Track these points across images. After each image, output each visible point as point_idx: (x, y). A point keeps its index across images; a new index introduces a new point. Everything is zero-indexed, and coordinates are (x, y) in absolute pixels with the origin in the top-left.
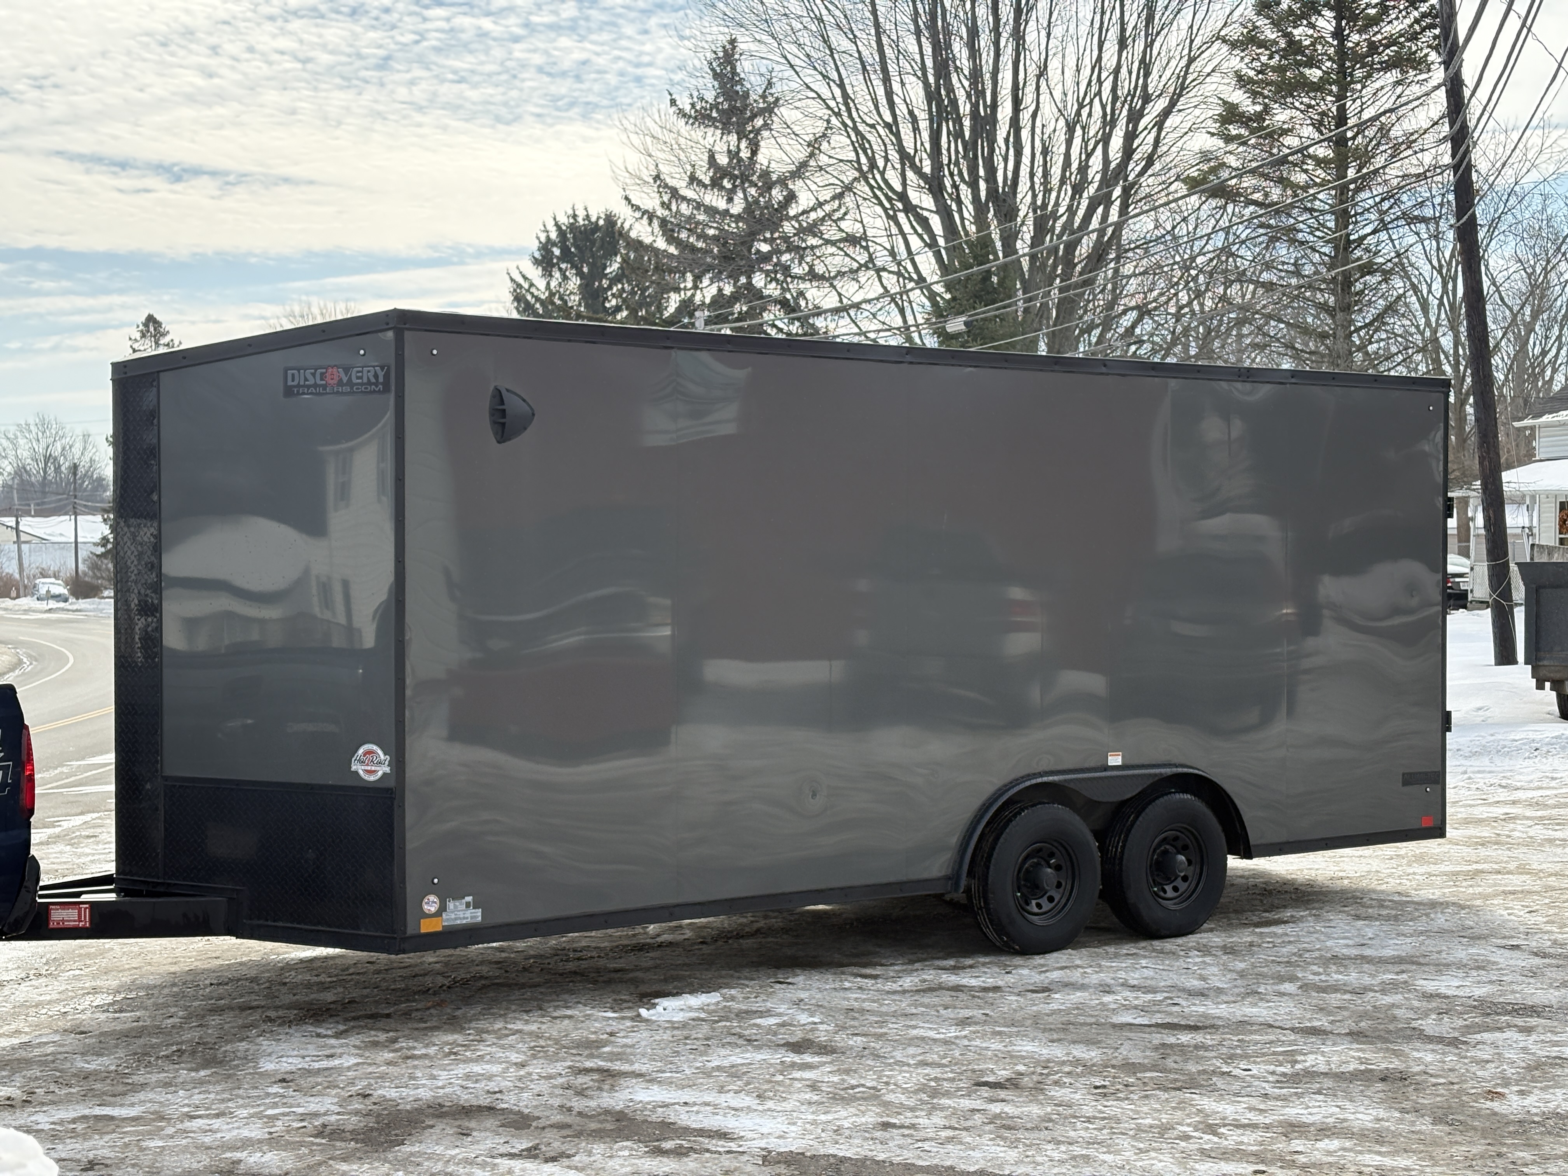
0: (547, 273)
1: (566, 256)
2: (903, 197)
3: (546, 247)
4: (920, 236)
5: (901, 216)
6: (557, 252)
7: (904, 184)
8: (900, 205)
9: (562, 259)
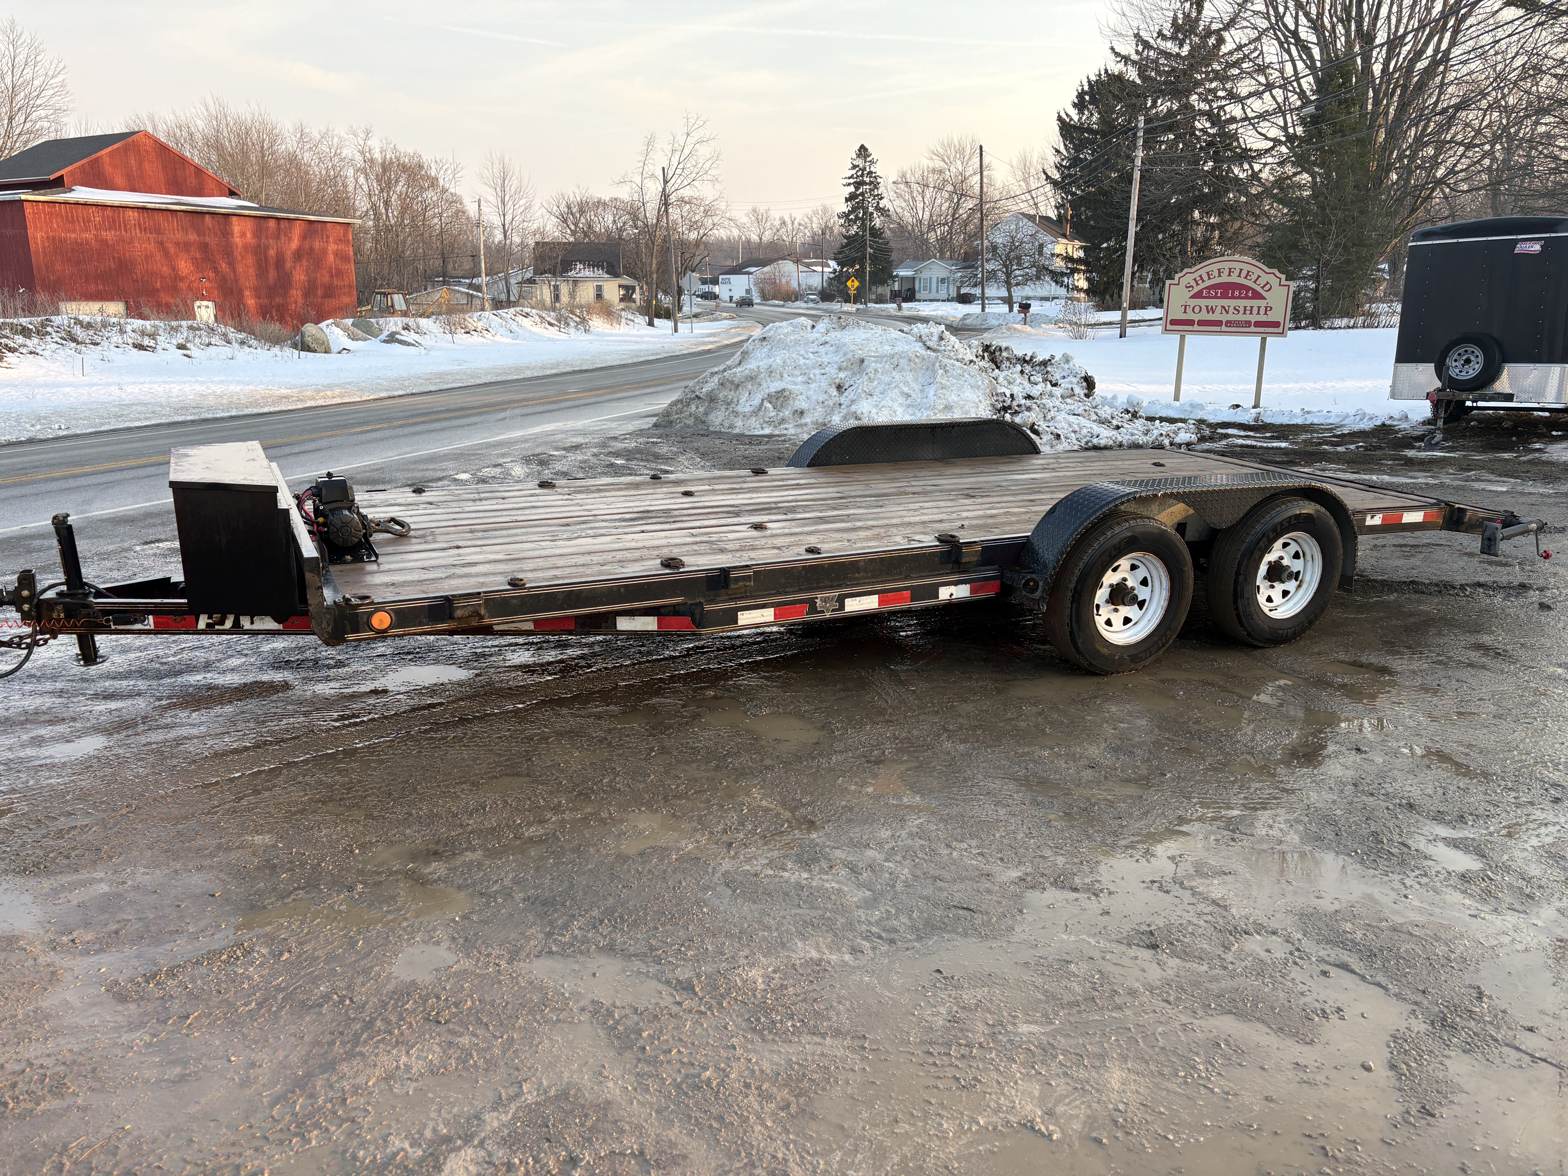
0: (1081, 112)
1: (1093, 101)
2: (1295, 34)
3: (1081, 95)
4: (1304, 61)
5: (1293, 49)
6: (1087, 98)
7: (1297, 24)
8: (1292, 41)
9: (1090, 103)
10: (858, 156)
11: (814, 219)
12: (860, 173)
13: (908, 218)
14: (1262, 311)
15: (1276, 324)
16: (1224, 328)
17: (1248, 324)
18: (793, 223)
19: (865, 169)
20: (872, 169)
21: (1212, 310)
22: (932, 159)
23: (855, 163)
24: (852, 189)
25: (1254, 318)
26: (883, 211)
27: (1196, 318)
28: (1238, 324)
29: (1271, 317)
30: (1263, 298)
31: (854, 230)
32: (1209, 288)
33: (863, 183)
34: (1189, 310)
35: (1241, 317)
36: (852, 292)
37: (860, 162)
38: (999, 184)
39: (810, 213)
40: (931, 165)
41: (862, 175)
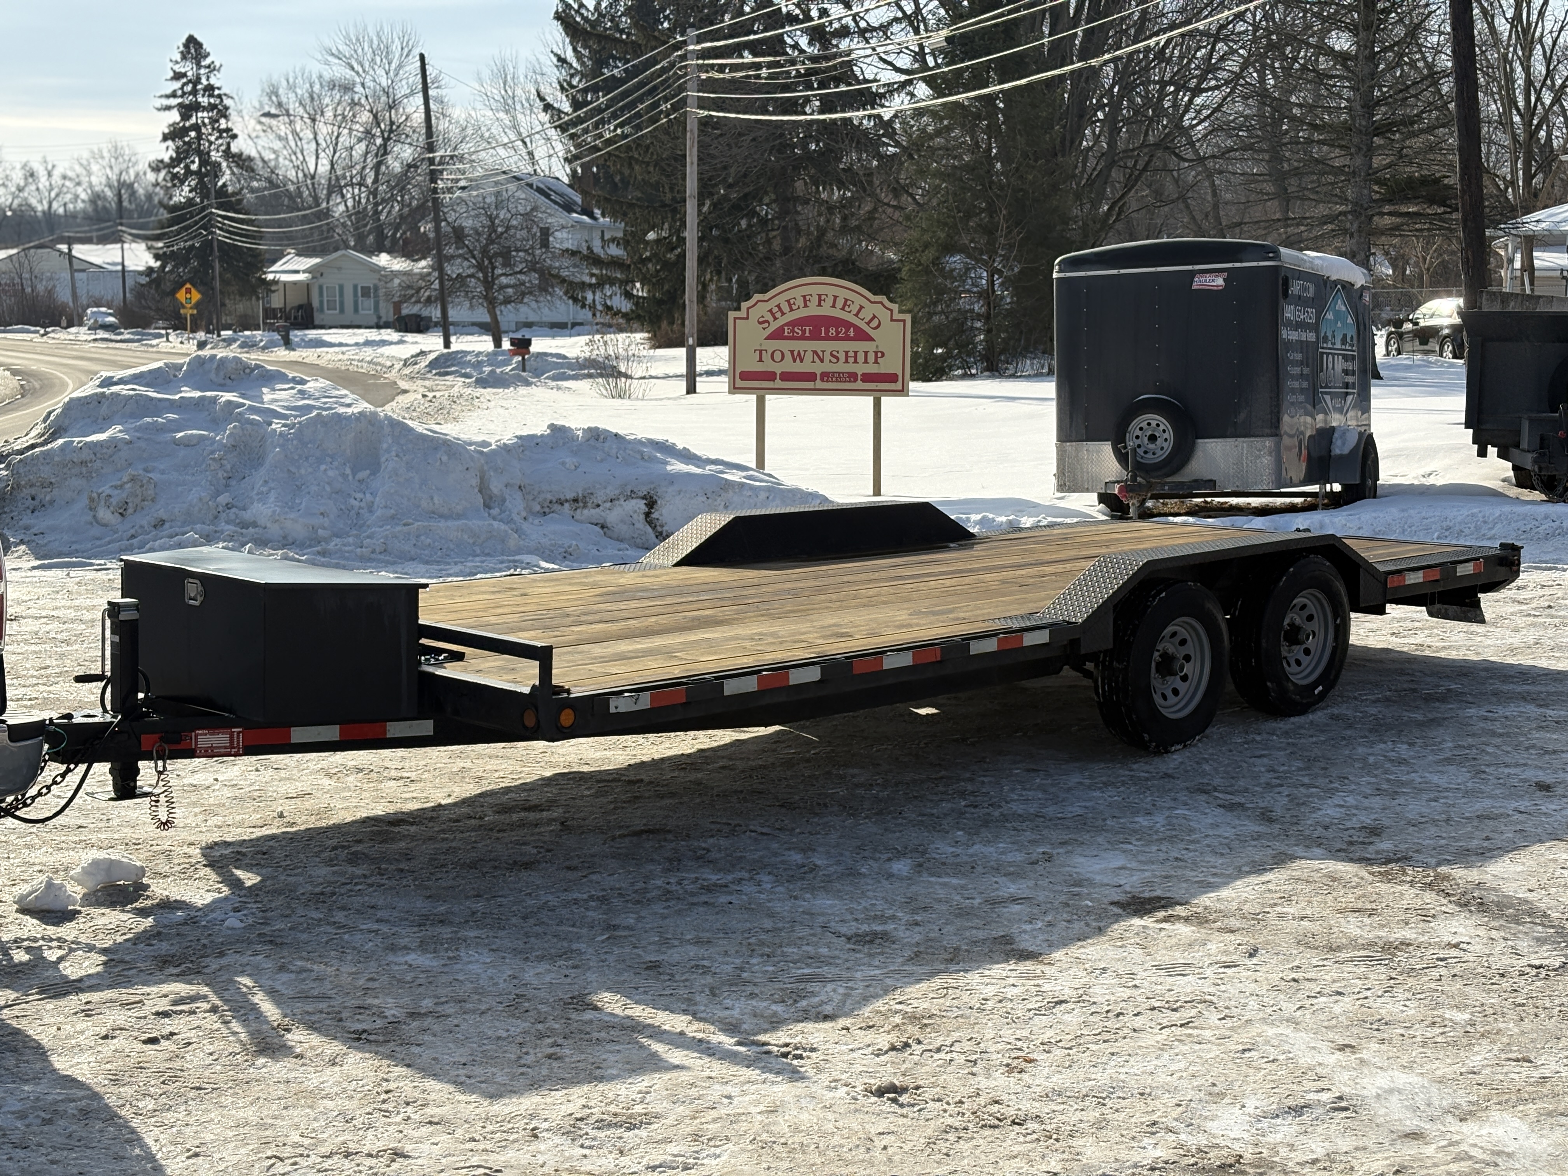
10: (184, 57)
11: (95, 168)
12: (189, 88)
13: (288, 171)
14: (871, 357)
15: (892, 378)
16: (819, 384)
17: (853, 377)
18: (50, 175)
19: (198, 80)
20: (213, 81)
21: (798, 357)
22: (327, 63)
23: (177, 68)
24: (174, 116)
25: (861, 369)
26: (241, 161)
27: (778, 369)
28: (838, 377)
29: (886, 367)
30: (871, 339)
31: (182, 194)
32: (793, 324)
33: (196, 107)
34: (766, 357)
35: (841, 367)
36: (188, 312)
37: (188, 68)
38: (458, 113)
39: (86, 155)
40: (327, 76)
41: (194, 92)
